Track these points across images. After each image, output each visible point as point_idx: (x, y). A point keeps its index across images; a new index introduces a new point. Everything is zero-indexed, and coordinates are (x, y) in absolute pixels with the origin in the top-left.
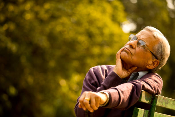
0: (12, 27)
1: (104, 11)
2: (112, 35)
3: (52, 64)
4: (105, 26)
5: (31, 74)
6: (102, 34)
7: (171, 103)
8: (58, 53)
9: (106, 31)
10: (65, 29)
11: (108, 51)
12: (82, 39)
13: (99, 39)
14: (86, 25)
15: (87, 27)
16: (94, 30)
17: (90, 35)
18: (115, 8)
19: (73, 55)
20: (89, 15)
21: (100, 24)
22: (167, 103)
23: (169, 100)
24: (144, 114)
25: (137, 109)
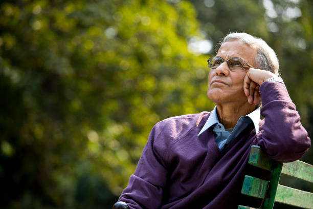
0: (10, 42)
1: (163, 19)
2: (176, 58)
3: (76, 105)
4: (166, 42)
5: (40, 121)
6: (161, 57)
8: (86, 87)
9: (167, 52)
10: (98, 47)
11: (168, 85)
12: (127, 63)
13: (155, 65)
14: (134, 40)
15: (136, 45)
16: (147, 50)
17: (140, 58)
18: (182, 14)
19: (111, 91)
20: (139, 24)
21: (157, 40)
22: (297, 169)
23: (300, 164)
24: (261, 186)
25: (249, 178)
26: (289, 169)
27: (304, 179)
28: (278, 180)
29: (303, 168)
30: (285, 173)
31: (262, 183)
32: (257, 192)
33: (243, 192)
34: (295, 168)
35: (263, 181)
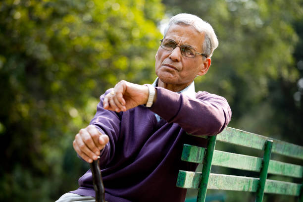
2: (145, 39)
3: (57, 85)
4: (135, 25)
5: (26, 101)
6: (130, 39)
7: (238, 136)
8: (65, 69)
9: (136, 34)
10: (74, 33)
11: (139, 63)
12: (101, 46)
13: (127, 46)
14: (105, 25)
15: (107, 29)
16: (118, 33)
17: (113, 41)
19: (88, 72)
20: (110, 10)
21: (126, 24)
22: (232, 136)
23: (235, 132)
24: (198, 153)
25: (187, 146)
26: (225, 136)
27: (240, 144)
28: (214, 147)
29: (238, 135)
30: (221, 140)
31: (199, 150)
32: (195, 158)
33: (182, 159)
34: (230, 134)
35: (201, 148)
